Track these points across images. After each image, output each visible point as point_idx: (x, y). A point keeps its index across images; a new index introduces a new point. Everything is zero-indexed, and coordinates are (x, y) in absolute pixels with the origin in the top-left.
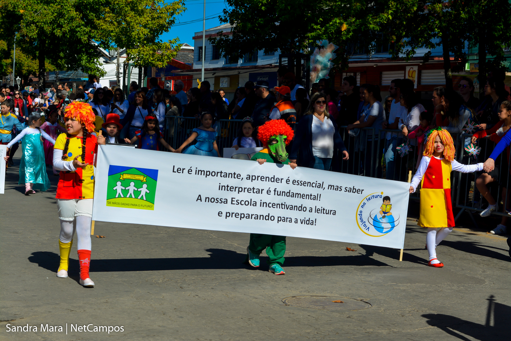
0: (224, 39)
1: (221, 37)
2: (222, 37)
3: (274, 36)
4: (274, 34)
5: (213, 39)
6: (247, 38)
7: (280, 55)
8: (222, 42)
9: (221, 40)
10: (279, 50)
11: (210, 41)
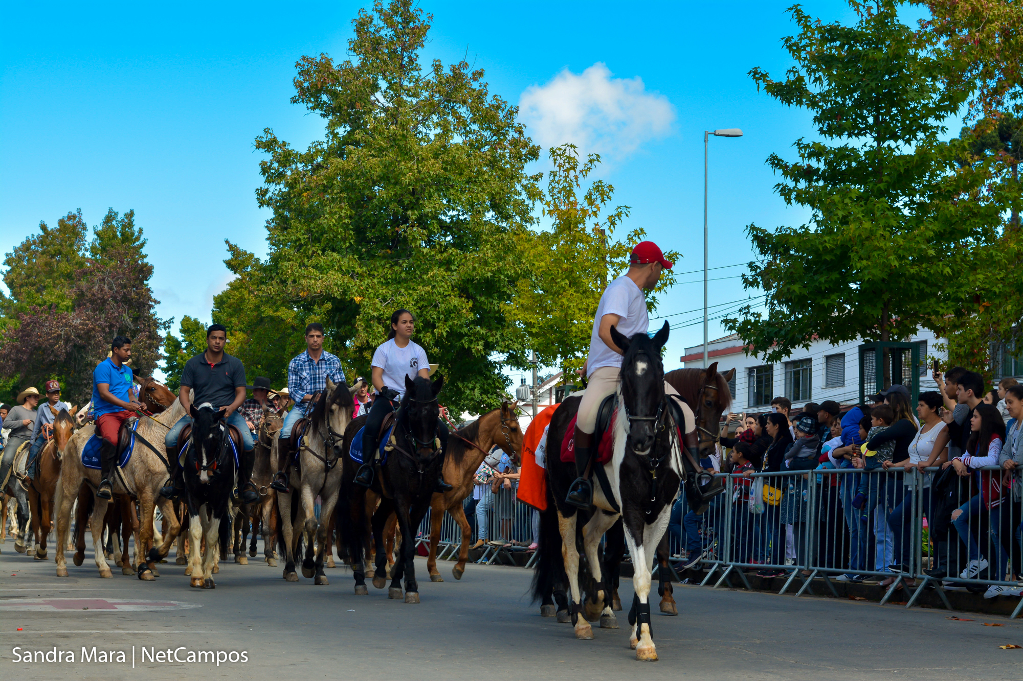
0: (753, 321)
1: (747, 316)
2: (749, 317)
3: (850, 311)
4: (849, 307)
5: (731, 321)
6: (796, 318)
7: (860, 347)
8: (749, 327)
9: (747, 322)
10: (859, 336)
11: (726, 326)
